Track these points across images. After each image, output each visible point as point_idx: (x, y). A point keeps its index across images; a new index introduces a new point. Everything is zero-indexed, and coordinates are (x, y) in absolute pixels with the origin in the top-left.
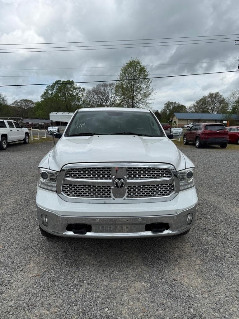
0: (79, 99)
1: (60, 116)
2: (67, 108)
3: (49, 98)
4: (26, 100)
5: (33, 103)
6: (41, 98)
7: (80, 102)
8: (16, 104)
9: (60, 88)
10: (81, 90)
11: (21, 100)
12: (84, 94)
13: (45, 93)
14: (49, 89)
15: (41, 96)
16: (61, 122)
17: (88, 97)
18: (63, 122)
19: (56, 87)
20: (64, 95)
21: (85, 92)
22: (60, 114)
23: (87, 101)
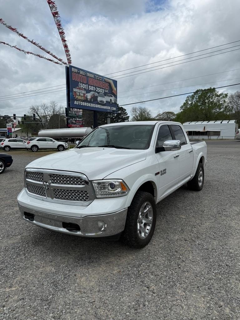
0: (220, 106)
1: (193, 125)
2: (207, 117)
3: (188, 108)
4: (168, 113)
5: (174, 115)
6: (180, 109)
7: (221, 109)
8: (159, 117)
9: (200, 97)
10: (224, 96)
11: (163, 113)
12: (227, 100)
13: (185, 104)
14: (189, 100)
15: (181, 108)
16: (194, 131)
17: (230, 102)
18: (196, 131)
19: (196, 97)
20: (204, 103)
21: (228, 98)
22: (193, 123)
23: (229, 108)
